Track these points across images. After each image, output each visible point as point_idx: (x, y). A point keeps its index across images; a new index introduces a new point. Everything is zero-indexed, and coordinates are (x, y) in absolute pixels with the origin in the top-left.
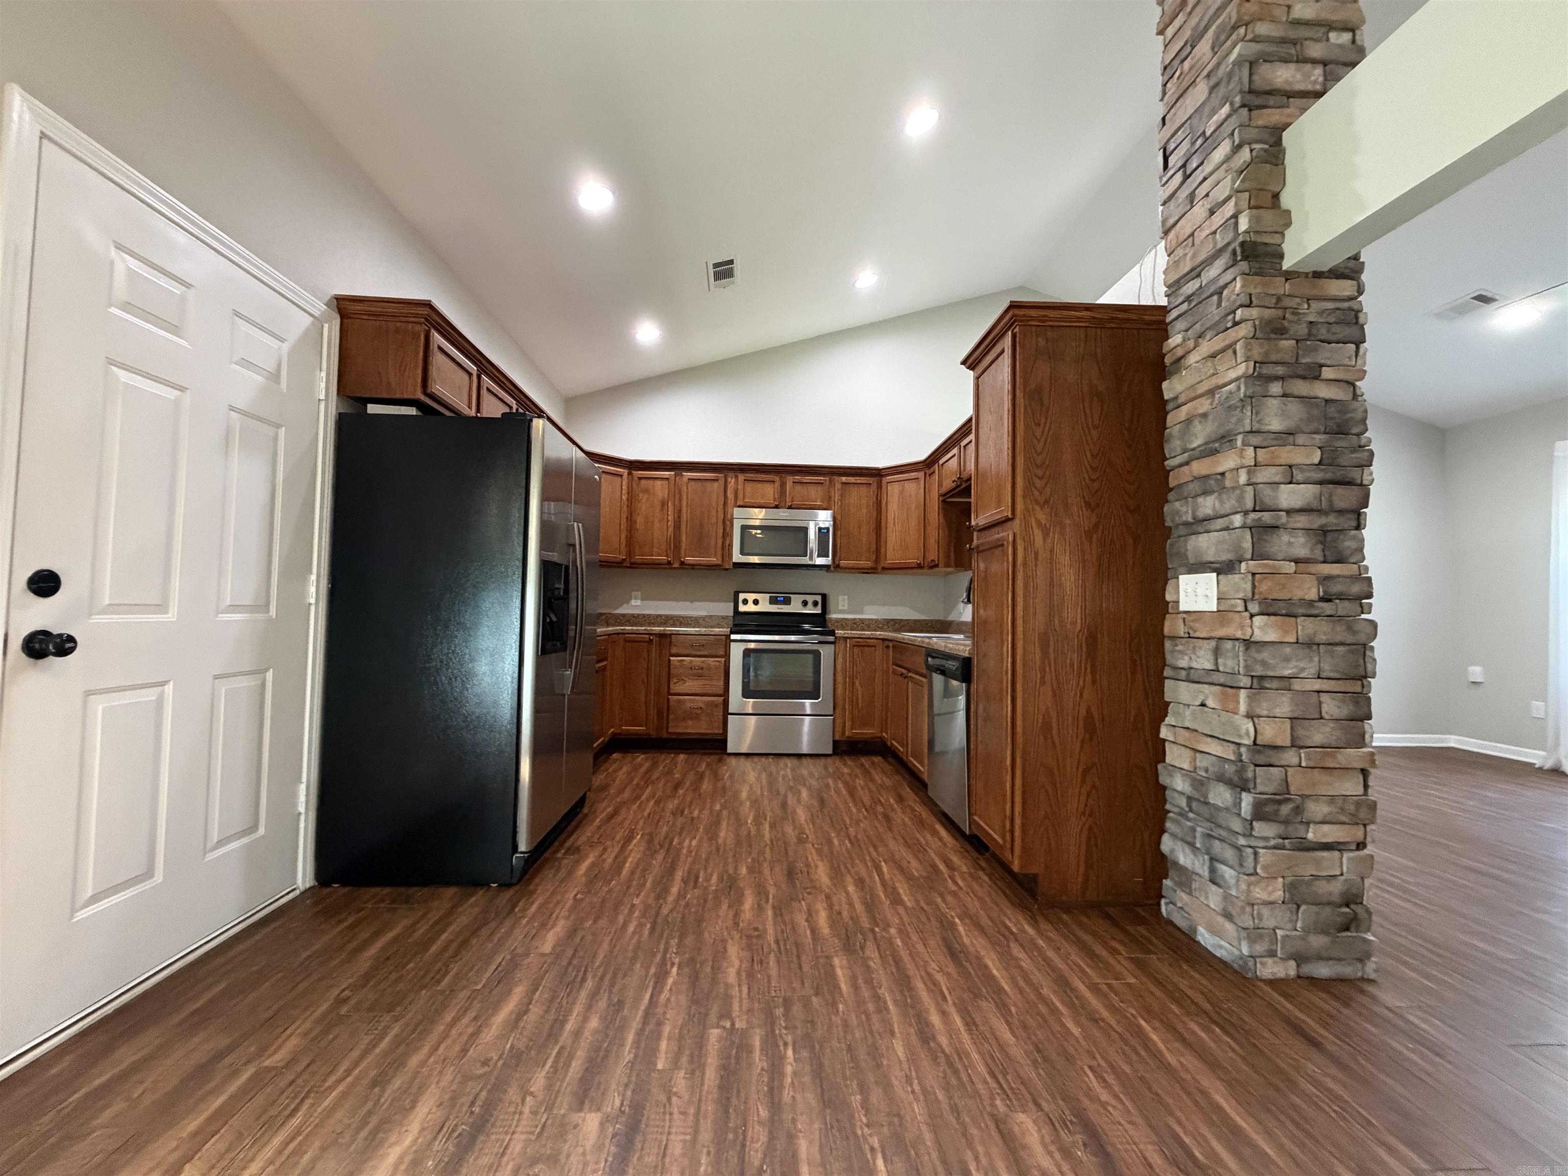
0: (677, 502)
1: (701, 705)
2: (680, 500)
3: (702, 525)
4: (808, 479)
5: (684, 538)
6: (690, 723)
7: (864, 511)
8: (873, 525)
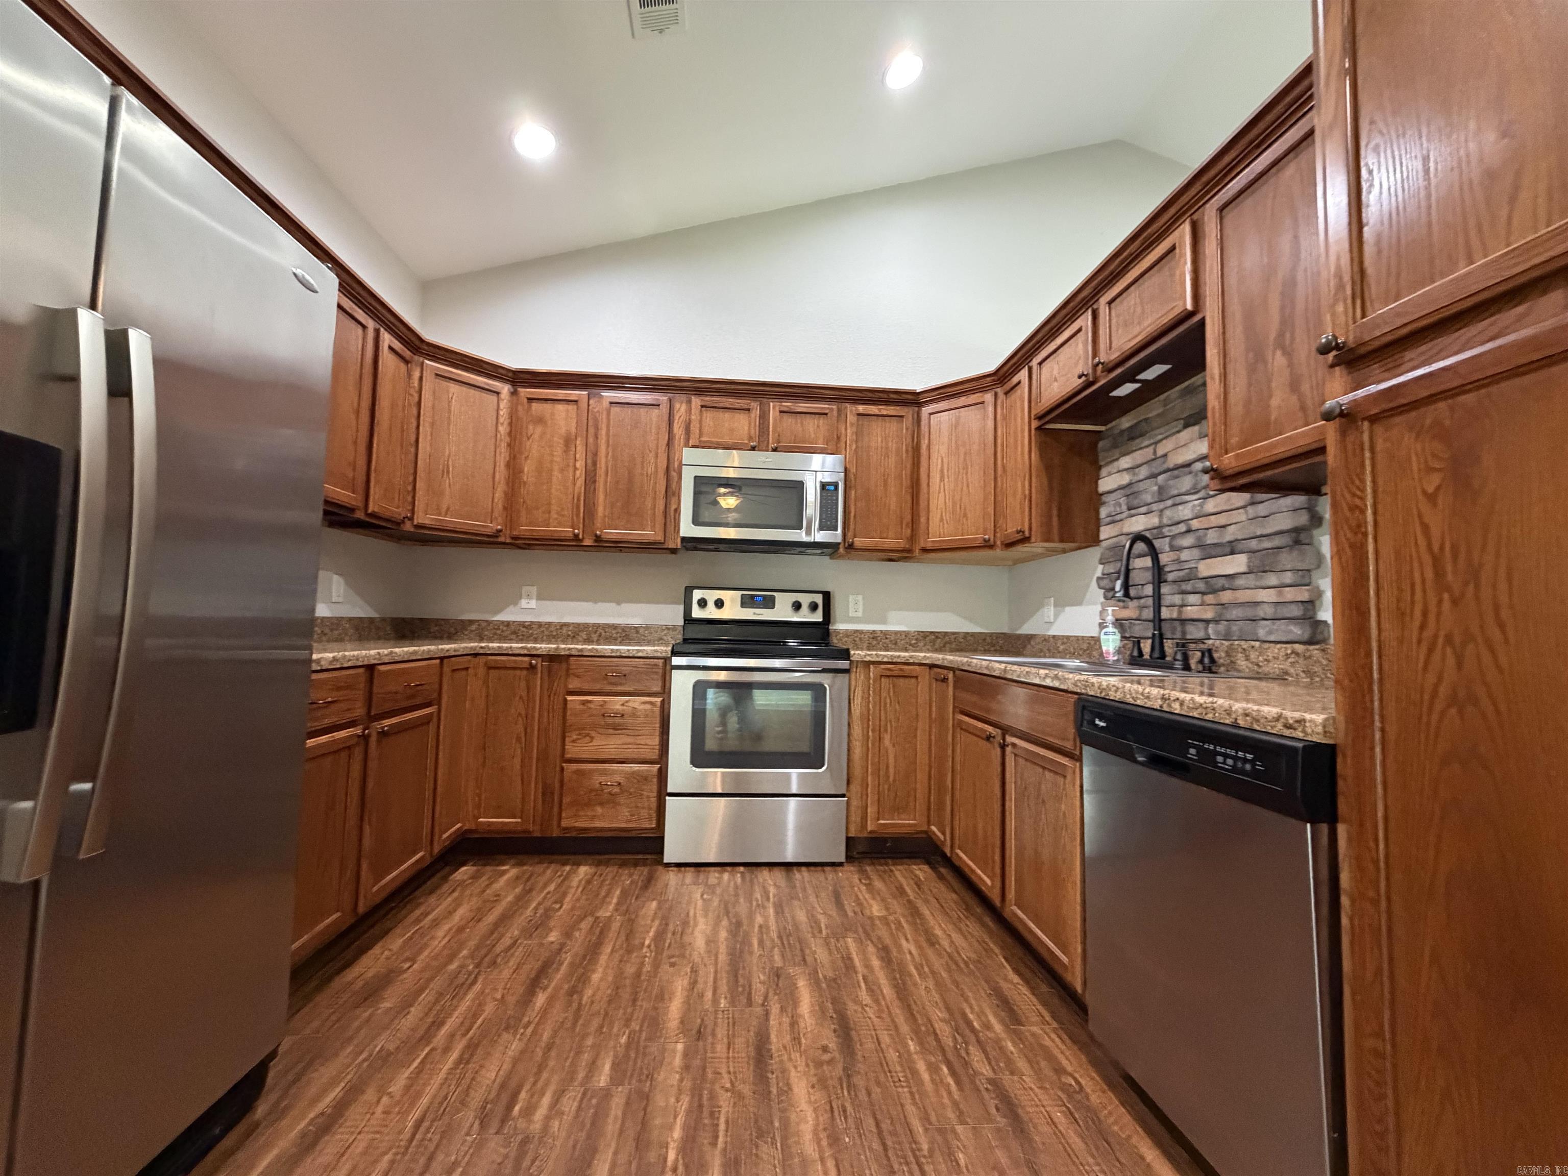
0: (591, 440)
1: (618, 778)
2: (596, 437)
3: (631, 479)
4: (803, 406)
5: (601, 496)
6: (599, 810)
7: (893, 460)
8: (906, 482)
